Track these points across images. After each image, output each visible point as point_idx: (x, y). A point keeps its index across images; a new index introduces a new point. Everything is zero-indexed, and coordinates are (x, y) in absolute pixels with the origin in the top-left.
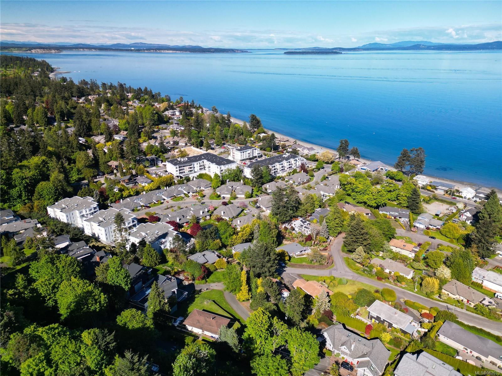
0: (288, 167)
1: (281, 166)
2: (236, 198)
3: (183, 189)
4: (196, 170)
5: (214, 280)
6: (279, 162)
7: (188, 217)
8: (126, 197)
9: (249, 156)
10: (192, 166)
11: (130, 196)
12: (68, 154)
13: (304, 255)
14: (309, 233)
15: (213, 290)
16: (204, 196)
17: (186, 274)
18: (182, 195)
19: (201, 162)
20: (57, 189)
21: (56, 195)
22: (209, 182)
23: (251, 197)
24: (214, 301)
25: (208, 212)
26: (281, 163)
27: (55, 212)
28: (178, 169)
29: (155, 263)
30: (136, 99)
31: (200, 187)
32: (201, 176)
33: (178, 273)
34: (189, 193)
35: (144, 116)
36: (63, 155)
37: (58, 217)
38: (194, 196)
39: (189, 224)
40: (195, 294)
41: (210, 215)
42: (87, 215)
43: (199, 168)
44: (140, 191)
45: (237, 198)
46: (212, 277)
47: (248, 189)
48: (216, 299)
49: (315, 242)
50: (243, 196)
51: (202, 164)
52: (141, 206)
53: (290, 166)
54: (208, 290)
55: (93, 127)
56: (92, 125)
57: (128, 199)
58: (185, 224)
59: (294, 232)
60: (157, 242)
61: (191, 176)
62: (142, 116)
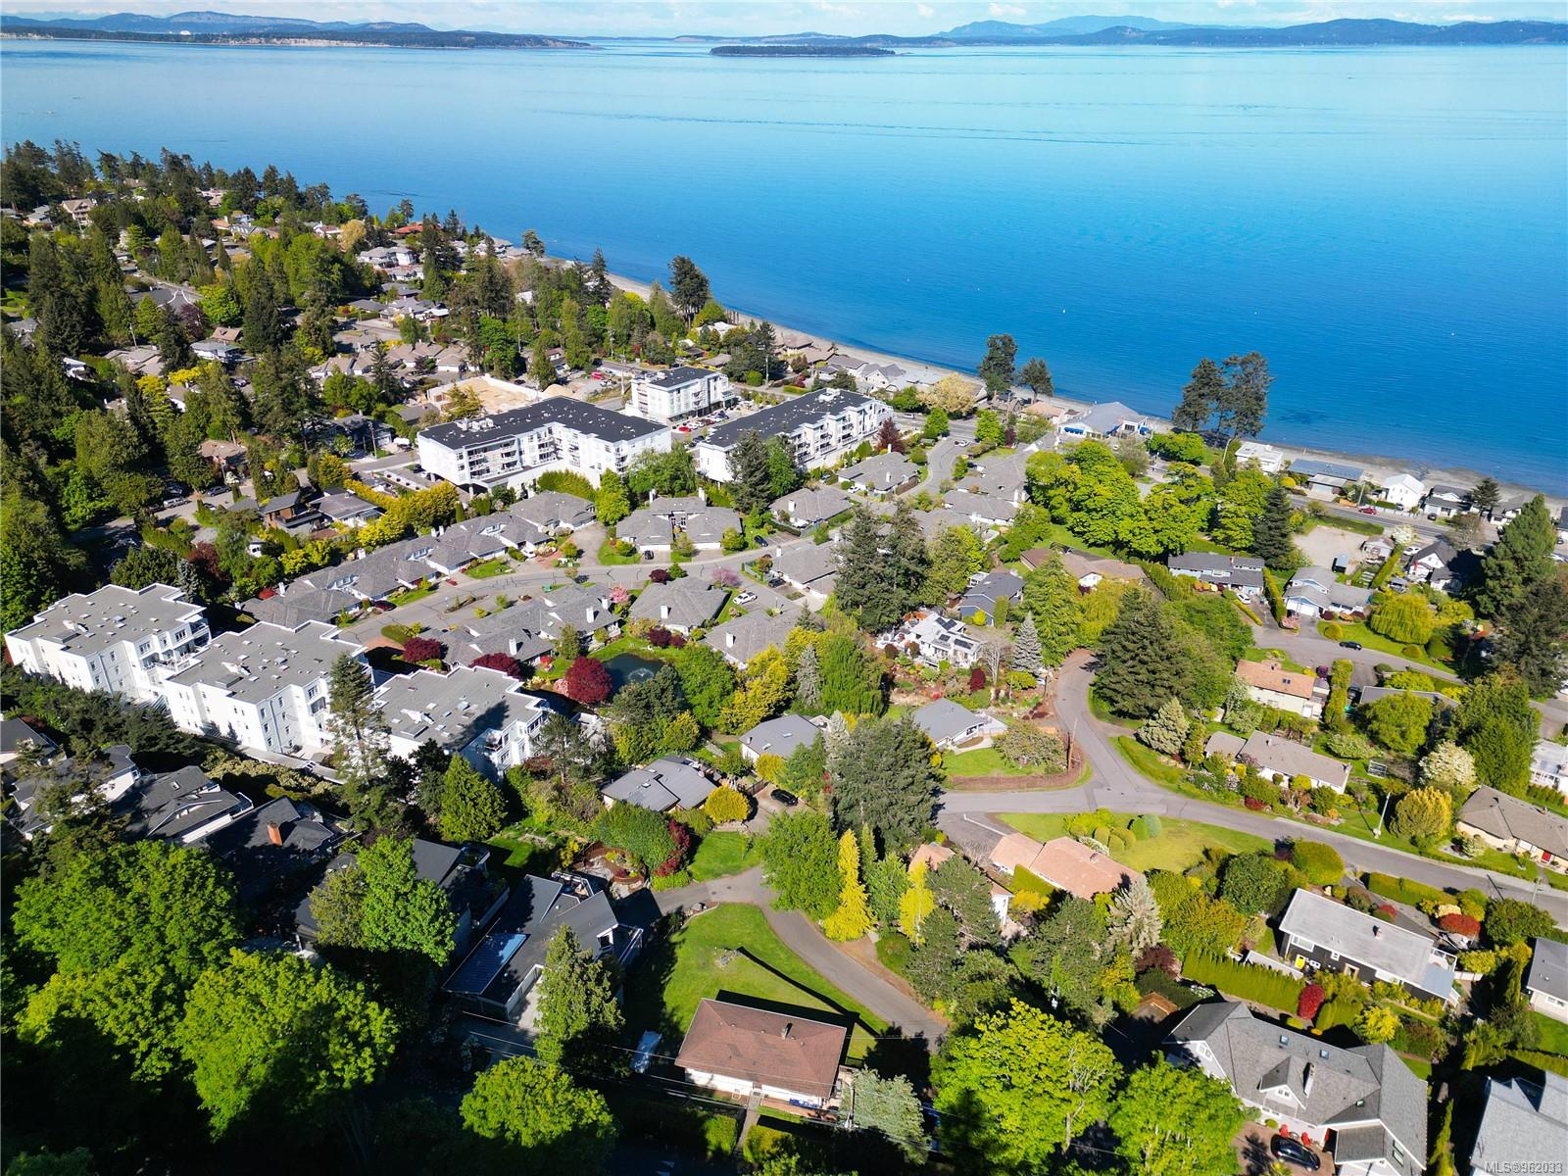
0: (841, 435)
1: (819, 433)
2: (691, 554)
3: (497, 533)
4: (528, 460)
5: (715, 865)
6: (812, 420)
7: (543, 635)
8: (296, 575)
9: (697, 403)
10: (515, 447)
11: (310, 568)
12: (39, 424)
13: (980, 740)
14: (972, 659)
15: (723, 905)
16: (580, 553)
17: (613, 857)
18: (497, 555)
19: (543, 430)
20: (30, 564)
21: (29, 586)
22: (586, 502)
23: (744, 546)
24: (742, 950)
25: (611, 608)
26: (820, 423)
27: (38, 651)
28: (465, 461)
29: (489, 824)
30: (240, 208)
31: (557, 524)
32: (549, 482)
33: (583, 856)
34: (522, 544)
35: (289, 270)
36: (23, 427)
37: (54, 671)
38: (543, 555)
39: (551, 660)
40: (671, 933)
41: (621, 623)
42: (169, 653)
43: (537, 452)
44: (344, 548)
45: (696, 552)
46: (702, 857)
47: (728, 519)
48: (746, 942)
49: (997, 692)
50: (716, 546)
51: (546, 439)
52: (360, 604)
53: (846, 432)
54: (706, 911)
55: (106, 317)
56: (103, 308)
57: (306, 581)
58: (538, 660)
59: (918, 660)
60: (473, 744)
61: (514, 483)
62: (281, 272)
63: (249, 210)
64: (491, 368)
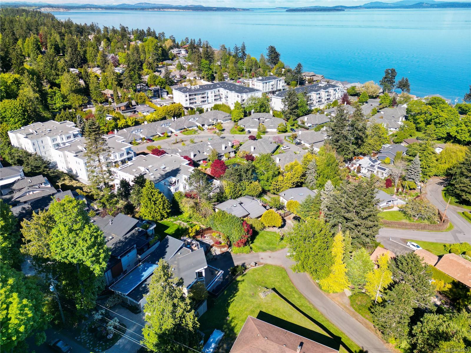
0: (326, 98)
1: (318, 96)
2: (265, 132)
3: (195, 120)
4: (210, 100)
5: (264, 246)
6: (316, 91)
7: (205, 153)
8: (122, 128)
9: (272, 89)
10: (206, 95)
11: (127, 126)
12: (52, 77)
13: (392, 207)
14: (386, 176)
15: (266, 265)
16: (223, 130)
17: (215, 235)
18: (194, 128)
19: (216, 90)
20: (25, 111)
21: (24, 119)
22: (228, 114)
23: (286, 131)
24: (274, 289)
25: (232, 147)
26: (318, 92)
27: (18, 138)
28: (188, 98)
29: (161, 214)
30: (139, 39)
31: (217, 120)
32: (216, 107)
33: (200, 232)
34: (203, 125)
35: (146, 50)
36: (43, 76)
38: (211, 129)
39: (206, 162)
40: (238, 275)
41: (235, 153)
42: (64, 144)
43: (214, 98)
44: (141, 121)
45: (267, 132)
46: (258, 241)
47: (281, 121)
48: (277, 286)
49: (398, 190)
50: (275, 130)
51: (217, 94)
52: (142, 139)
53: (328, 97)
54: (257, 266)
55: (88, 58)
56: (88, 56)
57: (124, 130)
58: (202, 162)
59: (359, 175)
60: (163, 182)
61: (205, 107)
62: (144, 50)
63: (140, 40)
64: (204, 78)
